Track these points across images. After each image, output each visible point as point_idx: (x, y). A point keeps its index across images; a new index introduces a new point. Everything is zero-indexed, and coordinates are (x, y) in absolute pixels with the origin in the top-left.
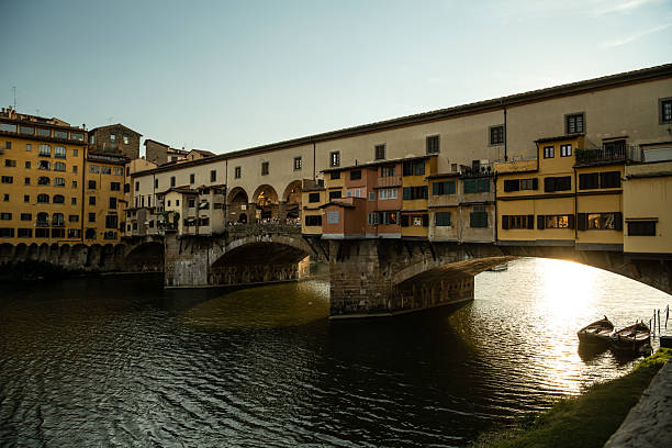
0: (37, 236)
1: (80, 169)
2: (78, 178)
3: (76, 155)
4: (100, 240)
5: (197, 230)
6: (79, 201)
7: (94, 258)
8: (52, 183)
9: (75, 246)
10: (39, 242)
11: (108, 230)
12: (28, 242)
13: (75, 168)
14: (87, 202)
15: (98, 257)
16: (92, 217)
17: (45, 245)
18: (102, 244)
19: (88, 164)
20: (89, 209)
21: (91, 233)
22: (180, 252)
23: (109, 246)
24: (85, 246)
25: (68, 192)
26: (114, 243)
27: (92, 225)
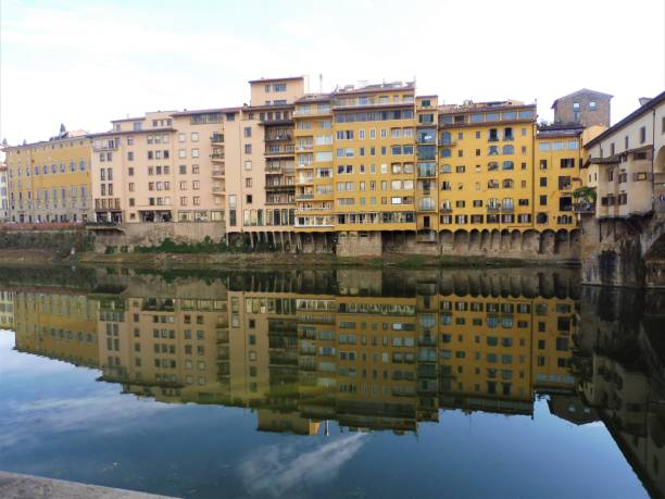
0: (488, 222)
1: (529, 150)
2: (527, 159)
3: (524, 133)
4: (553, 225)
5: (617, 211)
6: (529, 184)
7: (548, 244)
8: (500, 168)
9: (525, 232)
10: (490, 227)
11: (562, 214)
12: (480, 227)
13: (524, 149)
14: (538, 183)
15: (553, 244)
16: (543, 200)
17: (495, 231)
18: (556, 230)
19: (537, 142)
20: (540, 191)
21: (543, 218)
22: (601, 239)
23: (564, 231)
24: (537, 232)
25: (516, 175)
26: (569, 228)
27: (543, 209)
